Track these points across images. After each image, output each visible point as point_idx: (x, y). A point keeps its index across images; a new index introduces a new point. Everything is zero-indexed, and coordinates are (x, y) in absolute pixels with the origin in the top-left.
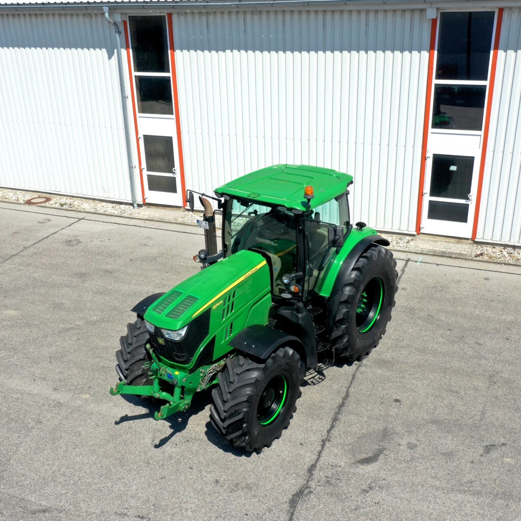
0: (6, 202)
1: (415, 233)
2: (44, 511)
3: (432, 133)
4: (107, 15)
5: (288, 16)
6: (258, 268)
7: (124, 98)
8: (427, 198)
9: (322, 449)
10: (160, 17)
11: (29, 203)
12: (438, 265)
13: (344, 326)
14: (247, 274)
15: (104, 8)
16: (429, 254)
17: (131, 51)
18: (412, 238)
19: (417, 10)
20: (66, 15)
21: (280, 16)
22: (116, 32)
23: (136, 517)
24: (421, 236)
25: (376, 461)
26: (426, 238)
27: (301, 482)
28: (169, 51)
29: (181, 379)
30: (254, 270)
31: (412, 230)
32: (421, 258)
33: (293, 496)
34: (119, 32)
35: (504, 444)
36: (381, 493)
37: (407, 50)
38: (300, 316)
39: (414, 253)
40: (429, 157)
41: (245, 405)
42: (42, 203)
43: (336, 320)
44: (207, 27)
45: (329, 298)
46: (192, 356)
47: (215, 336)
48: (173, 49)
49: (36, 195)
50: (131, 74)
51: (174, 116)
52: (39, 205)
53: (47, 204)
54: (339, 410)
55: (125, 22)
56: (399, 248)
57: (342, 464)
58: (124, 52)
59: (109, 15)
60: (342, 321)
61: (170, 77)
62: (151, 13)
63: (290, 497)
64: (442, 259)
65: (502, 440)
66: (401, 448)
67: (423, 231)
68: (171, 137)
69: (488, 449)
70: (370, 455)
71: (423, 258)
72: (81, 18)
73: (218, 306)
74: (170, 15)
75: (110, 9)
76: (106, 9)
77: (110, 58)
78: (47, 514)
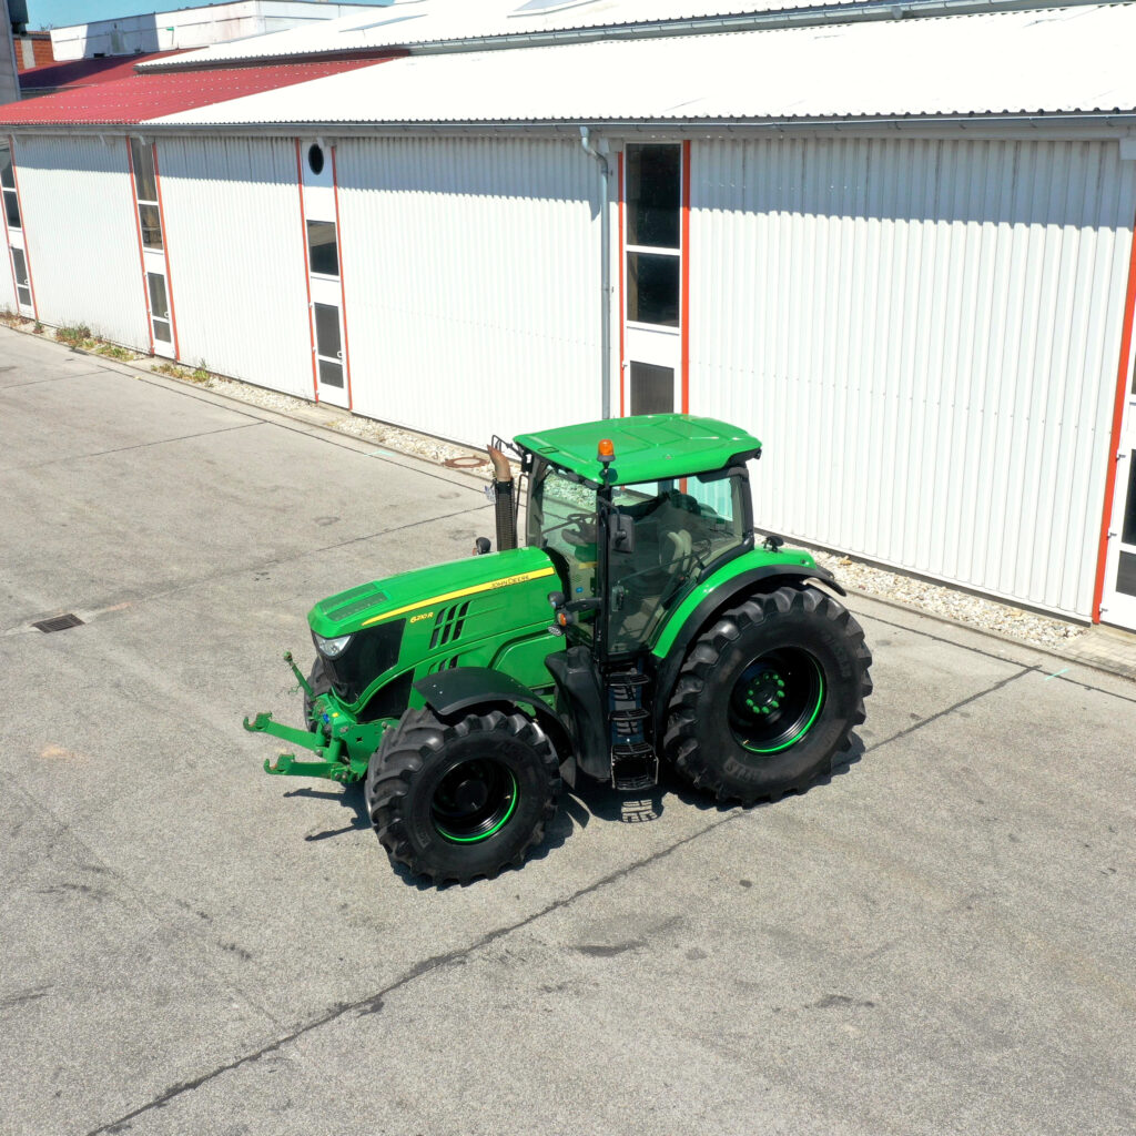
0: (420, 459)
1: (1089, 620)
2: (98, 870)
3: (1131, 403)
4: (585, 140)
5: (876, 148)
6: (530, 577)
7: (606, 290)
8: (1117, 546)
9: (543, 913)
10: (674, 145)
11: (450, 464)
12: (1089, 688)
13: (688, 721)
14: (500, 581)
15: (582, 129)
16: (1088, 666)
17: (624, 205)
18: (1082, 629)
19: (1095, 141)
20: (538, 140)
21: (863, 149)
22: (602, 172)
23: (198, 913)
24: (1102, 629)
25: (612, 955)
26: (1112, 635)
27: (465, 945)
28: (681, 209)
29: (340, 725)
30: (519, 578)
31: (1085, 614)
32: (1065, 669)
33: (431, 959)
34: (607, 172)
35: (870, 1004)
36: (571, 1000)
37: (1089, 225)
38: (572, 671)
39: (1060, 657)
40: (1124, 456)
41: (399, 784)
42: (469, 466)
43: (670, 706)
44: (744, 166)
45: (663, 660)
46: (360, 692)
47: (413, 669)
48: (688, 206)
49: (471, 453)
50: (623, 247)
51: (678, 330)
52: (461, 469)
53: (475, 471)
54: (631, 869)
55: (620, 155)
56: (1038, 642)
57: (552, 943)
58: (614, 207)
59: (589, 140)
60: (681, 709)
61: (678, 257)
62: (664, 140)
63: (426, 958)
64: (1112, 679)
65: (875, 997)
66: (675, 951)
67: (1104, 617)
68: (672, 370)
69: (829, 1001)
70: (612, 944)
71: (1070, 671)
72: (558, 145)
73: (422, 620)
74: (688, 143)
75: (590, 132)
76: (584, 131)
77: (593, 218)
78: (98, 875)
